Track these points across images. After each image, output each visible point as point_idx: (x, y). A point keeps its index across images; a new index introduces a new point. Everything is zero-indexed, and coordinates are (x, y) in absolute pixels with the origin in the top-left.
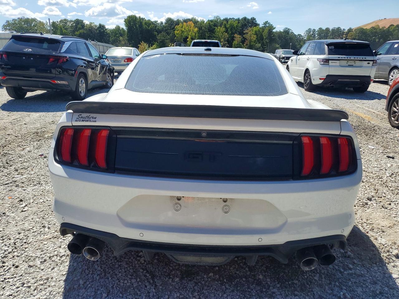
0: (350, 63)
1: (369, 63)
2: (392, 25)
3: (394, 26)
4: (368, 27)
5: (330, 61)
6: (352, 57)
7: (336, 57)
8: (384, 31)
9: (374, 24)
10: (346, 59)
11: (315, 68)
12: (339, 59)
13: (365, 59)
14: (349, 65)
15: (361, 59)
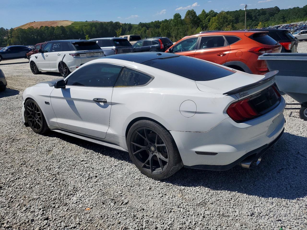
0: (92, 55)
1: (101, 54)
2: (42, 27)
3: (43, 27)
4: (26, 28)
5: (80, 55)
6: (92, 51)
7: (83, 51)
8: (38, 31)
9: (28, 25)
10: (89, 52)
11: (69, 60)
12: (85, 52)
13: (98, 52)
14: (91, 56)
15: (97, 52)
